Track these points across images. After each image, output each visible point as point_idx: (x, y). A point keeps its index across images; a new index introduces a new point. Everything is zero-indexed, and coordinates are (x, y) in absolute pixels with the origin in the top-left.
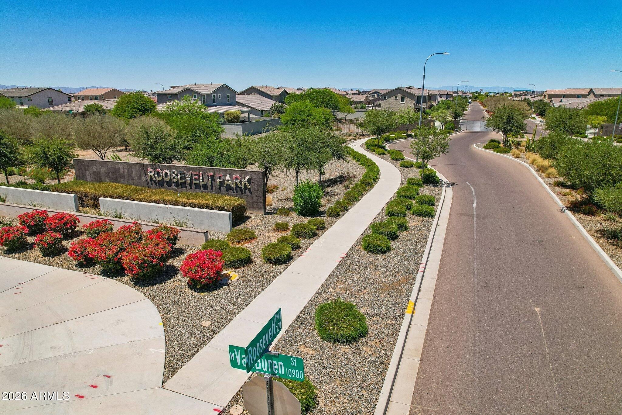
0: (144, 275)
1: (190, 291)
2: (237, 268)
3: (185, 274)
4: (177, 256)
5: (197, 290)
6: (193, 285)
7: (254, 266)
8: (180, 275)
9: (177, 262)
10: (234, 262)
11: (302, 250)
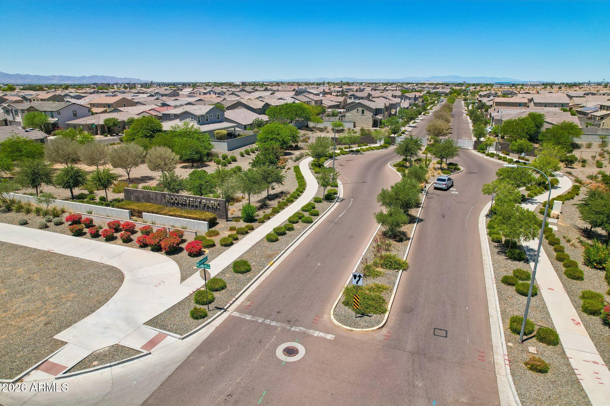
0: (170, 251)
1: (189, 257)
2: (209, 248)
3: (187, 250)
4: (183, 243)
5: (192, 257)
6: (190, 255)
7: (216, 247)
8: (185, 251)
9: (183, 246)
10: (207, 246)
11: (239, 240)
